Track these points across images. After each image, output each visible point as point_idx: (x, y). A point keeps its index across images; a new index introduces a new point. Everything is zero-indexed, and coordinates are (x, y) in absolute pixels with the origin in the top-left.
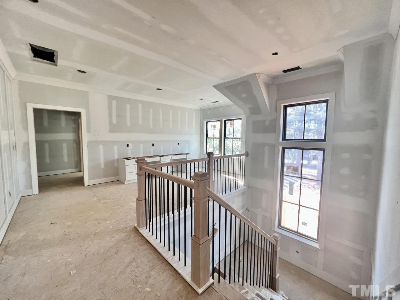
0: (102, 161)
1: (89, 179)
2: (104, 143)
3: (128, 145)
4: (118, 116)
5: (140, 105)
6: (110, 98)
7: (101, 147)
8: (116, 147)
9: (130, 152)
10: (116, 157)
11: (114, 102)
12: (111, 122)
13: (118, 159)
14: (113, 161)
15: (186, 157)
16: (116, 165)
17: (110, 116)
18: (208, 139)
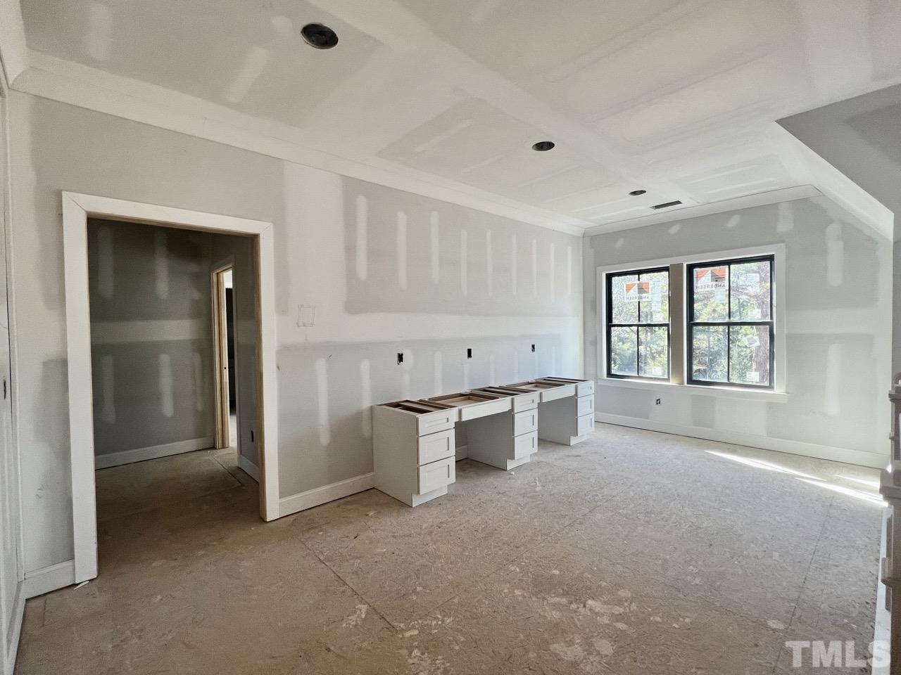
0: (324, 419)
1: (282, 495)
2: (331, 350)
3: (400, 358)
4: (373, 254)
5: (435, 218)
6: (352, 188)
7: (321, 366)
8: (365, 365)
9: (406, 379)
10: (366, 404)
11: (362, 203)
12: (351, 273)
13: (372, 408)
14: (358, 417)
15: (573, 393)
16: (366, 431)
17: (350, 250)
18: (612, 328)
